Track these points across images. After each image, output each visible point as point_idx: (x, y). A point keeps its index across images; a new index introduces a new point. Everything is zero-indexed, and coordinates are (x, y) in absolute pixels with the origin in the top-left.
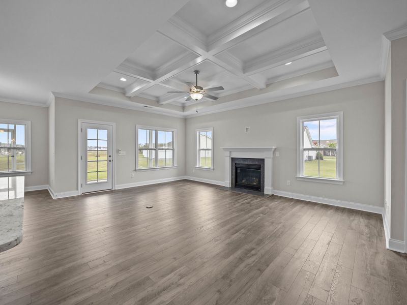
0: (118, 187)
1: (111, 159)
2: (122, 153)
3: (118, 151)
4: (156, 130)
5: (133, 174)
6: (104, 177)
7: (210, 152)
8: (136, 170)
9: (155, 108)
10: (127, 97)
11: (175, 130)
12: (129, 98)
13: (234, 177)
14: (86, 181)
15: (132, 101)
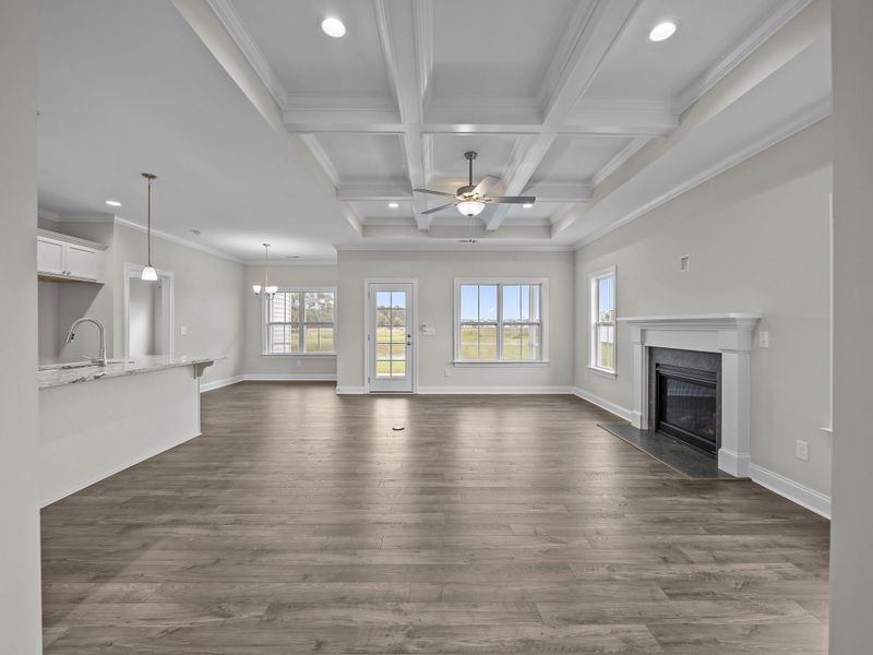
0: (421, 390)
1: (410, 340)
2: (429, 330)
3: (422, 327)
4: (498, 285)
5: (449, 370)
6: (400, 371)
7: (611, 329)
8: (454, 363)
9: (481, 240)
10: (422, 231)
11: (545, 280)
12: (425, 232)
13: (653, 402)
14: (375, 374)
15: (432, 236)
